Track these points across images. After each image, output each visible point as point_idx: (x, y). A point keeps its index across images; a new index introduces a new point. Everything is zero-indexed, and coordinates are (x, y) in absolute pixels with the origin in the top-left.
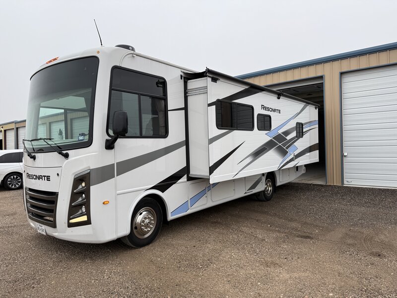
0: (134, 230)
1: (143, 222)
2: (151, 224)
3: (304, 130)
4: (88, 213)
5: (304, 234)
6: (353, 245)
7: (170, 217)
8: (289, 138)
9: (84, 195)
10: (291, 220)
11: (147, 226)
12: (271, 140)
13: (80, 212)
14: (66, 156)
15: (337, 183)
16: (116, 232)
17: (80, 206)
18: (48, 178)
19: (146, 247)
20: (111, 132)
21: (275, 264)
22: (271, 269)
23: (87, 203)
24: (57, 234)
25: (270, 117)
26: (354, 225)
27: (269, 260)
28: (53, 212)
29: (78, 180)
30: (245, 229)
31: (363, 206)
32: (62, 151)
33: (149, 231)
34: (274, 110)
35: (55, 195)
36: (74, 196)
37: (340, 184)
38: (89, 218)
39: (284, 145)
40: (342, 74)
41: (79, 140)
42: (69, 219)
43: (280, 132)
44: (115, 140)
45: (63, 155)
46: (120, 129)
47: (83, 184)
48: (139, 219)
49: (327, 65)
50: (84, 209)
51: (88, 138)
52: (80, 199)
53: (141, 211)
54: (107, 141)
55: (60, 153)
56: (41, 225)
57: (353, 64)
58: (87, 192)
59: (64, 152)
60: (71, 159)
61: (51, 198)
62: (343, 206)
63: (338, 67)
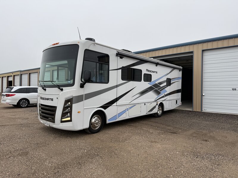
0: (91, 125)
1: (95, 121)
2: (99, 123)
3: (171, 82)
4: (71, 117)
5: (174, 132)
6: (195, 137)
7: (108, 122)
8: (161, 86)
9: (69, 108)
10: (169, 126)
11: (97, 124)
12: (151, 86)
13: (67, 116)
14: (62, 90)
15: (199, 110)
16: (83, 126)
17: (67, 113)
18: (52, 100)
19: (96, 134)
20: (83, 80)
21: (155, 142)
22: (154, 144)
23: (71, 112)
24: (55, 126)
25: (151, 75)
26: (200, 129)
27: (153, 140)
28: (54, 116)
29: (67, 101)
30: (144, 129)
31: (209, 121)
32: (60, 87)
33: (98, 126)
34: (154, 72)
35: (55, 107)
36: (65, 108)
37: (200, 111)
38: (71, 119)
39: (159, 89)
40: (203, 51)
41: (68, 83)
42: (62, 119)
43: (157, 83)
44: (84, 84)
45: (60, 89)
46: (87, 78)
47: (69, 103)
48: (93, 120)
49: (195, 46)
50: (69, 115)
51: (72, 82)
52: (67, 110)
53: (94, 116)
54: (81, 84)
55: (59, 88)
56: (47, 121)
57: (209, 46)
58: (71, 107)
59: (61, 88)
60: (64, 91)
61: (53, 109)
62: (197, 121)
63: (201, 47)
